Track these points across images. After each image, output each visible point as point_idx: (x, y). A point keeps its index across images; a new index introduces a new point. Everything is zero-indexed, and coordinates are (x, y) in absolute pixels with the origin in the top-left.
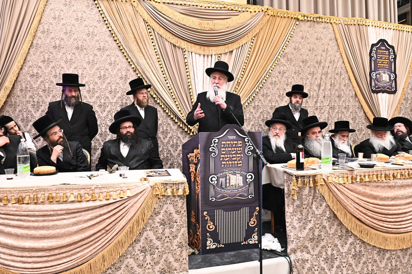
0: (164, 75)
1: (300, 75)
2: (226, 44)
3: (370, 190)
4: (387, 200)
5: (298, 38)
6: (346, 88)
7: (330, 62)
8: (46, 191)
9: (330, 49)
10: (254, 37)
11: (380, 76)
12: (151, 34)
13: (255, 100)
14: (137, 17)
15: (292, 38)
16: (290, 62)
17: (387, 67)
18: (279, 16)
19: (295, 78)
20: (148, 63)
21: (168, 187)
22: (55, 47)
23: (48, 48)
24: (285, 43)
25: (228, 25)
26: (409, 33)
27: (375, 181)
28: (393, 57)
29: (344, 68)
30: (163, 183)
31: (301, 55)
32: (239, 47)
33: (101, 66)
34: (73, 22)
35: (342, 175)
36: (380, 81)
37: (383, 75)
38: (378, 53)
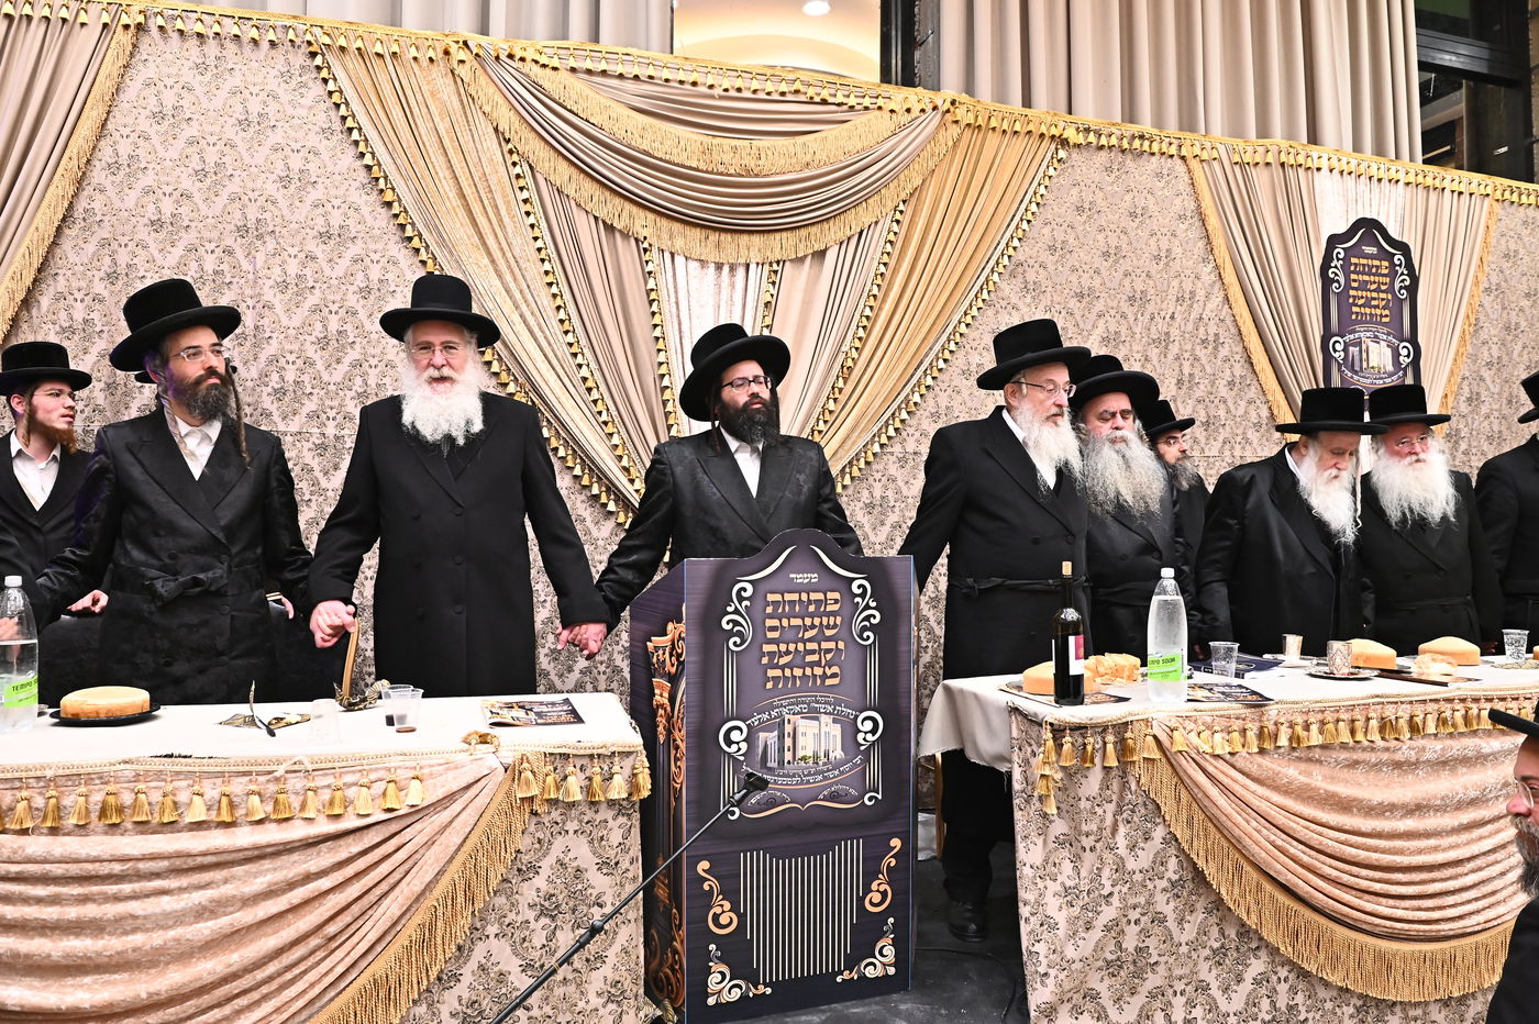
0: (570, 335)
2: (798, 228)
3: (1325, 777)
4: (1388, 814)
5: (1064, 209)
6: (1233, 393)
7: (1178, 300)
8: (98, 782)
9: (1177, 251)
10: (904, 202)
11: (1361, 351)
12: (522, 183)
13: (904, 434)
14: (470, 118)
15: (1041, 209)
16: (1034, 297)
17: (1384, 320)
18: (994, 129)
20: (508, 291)
21: (571, 768)
22: (156, 225)
23: (128, 228)
24: (1017, 228)
25: (808, 158)
26: (1462, 197)
27: (1344, 746)
28: (1407, 283)
29: (1229, 320)
30: (551, 754)
31: (1074, 270)
32: (849, 239)
33: (330, 297)
34: (230, 132)
35: (1224, 722)
36: (1361, 368)
37: (1370, 349)
38: (1352, 268)
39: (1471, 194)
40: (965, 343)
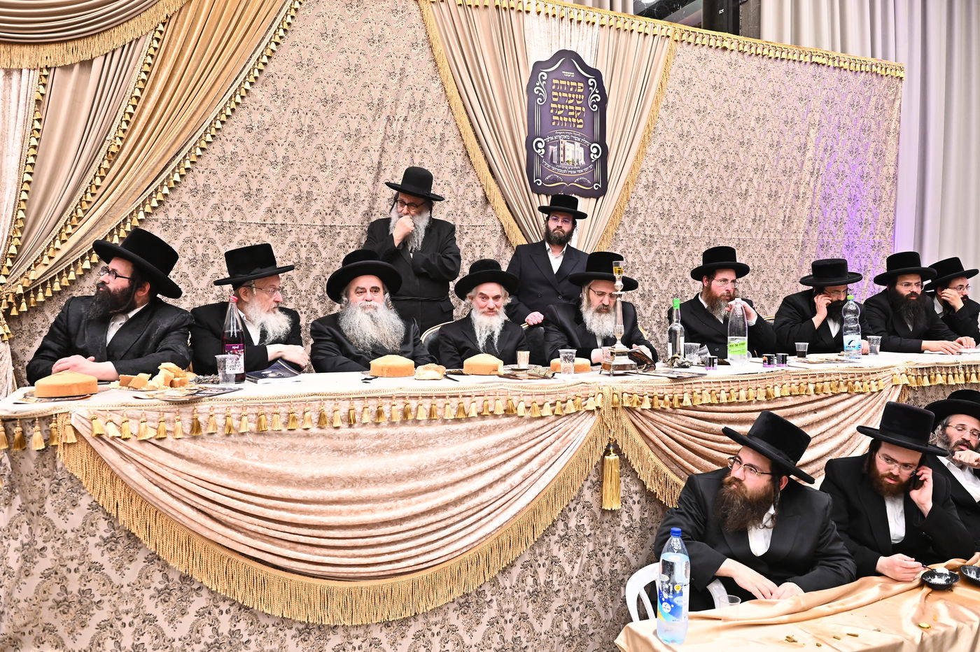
1: (314, 137)
2: (66, 41)
5: (309, 34)
6: (456, 178)
7: (410, 107)
9: (410, 70)
10: (164, 24)
11: (559, 149)
13: (167, 205)
15: (289, 34)
16: (283, 102)
17: (579, 126)
19: (299, 146)
24: (266, 48)
26: (647, 37)
28: (598, 100)
29: (452, 124)
31: (319, 81)
32: (113, 51)
36: (559, 162)
37: (566, 148)
38: (554, 87)
39: (654, 35)
40: (221, 136)
